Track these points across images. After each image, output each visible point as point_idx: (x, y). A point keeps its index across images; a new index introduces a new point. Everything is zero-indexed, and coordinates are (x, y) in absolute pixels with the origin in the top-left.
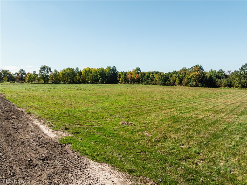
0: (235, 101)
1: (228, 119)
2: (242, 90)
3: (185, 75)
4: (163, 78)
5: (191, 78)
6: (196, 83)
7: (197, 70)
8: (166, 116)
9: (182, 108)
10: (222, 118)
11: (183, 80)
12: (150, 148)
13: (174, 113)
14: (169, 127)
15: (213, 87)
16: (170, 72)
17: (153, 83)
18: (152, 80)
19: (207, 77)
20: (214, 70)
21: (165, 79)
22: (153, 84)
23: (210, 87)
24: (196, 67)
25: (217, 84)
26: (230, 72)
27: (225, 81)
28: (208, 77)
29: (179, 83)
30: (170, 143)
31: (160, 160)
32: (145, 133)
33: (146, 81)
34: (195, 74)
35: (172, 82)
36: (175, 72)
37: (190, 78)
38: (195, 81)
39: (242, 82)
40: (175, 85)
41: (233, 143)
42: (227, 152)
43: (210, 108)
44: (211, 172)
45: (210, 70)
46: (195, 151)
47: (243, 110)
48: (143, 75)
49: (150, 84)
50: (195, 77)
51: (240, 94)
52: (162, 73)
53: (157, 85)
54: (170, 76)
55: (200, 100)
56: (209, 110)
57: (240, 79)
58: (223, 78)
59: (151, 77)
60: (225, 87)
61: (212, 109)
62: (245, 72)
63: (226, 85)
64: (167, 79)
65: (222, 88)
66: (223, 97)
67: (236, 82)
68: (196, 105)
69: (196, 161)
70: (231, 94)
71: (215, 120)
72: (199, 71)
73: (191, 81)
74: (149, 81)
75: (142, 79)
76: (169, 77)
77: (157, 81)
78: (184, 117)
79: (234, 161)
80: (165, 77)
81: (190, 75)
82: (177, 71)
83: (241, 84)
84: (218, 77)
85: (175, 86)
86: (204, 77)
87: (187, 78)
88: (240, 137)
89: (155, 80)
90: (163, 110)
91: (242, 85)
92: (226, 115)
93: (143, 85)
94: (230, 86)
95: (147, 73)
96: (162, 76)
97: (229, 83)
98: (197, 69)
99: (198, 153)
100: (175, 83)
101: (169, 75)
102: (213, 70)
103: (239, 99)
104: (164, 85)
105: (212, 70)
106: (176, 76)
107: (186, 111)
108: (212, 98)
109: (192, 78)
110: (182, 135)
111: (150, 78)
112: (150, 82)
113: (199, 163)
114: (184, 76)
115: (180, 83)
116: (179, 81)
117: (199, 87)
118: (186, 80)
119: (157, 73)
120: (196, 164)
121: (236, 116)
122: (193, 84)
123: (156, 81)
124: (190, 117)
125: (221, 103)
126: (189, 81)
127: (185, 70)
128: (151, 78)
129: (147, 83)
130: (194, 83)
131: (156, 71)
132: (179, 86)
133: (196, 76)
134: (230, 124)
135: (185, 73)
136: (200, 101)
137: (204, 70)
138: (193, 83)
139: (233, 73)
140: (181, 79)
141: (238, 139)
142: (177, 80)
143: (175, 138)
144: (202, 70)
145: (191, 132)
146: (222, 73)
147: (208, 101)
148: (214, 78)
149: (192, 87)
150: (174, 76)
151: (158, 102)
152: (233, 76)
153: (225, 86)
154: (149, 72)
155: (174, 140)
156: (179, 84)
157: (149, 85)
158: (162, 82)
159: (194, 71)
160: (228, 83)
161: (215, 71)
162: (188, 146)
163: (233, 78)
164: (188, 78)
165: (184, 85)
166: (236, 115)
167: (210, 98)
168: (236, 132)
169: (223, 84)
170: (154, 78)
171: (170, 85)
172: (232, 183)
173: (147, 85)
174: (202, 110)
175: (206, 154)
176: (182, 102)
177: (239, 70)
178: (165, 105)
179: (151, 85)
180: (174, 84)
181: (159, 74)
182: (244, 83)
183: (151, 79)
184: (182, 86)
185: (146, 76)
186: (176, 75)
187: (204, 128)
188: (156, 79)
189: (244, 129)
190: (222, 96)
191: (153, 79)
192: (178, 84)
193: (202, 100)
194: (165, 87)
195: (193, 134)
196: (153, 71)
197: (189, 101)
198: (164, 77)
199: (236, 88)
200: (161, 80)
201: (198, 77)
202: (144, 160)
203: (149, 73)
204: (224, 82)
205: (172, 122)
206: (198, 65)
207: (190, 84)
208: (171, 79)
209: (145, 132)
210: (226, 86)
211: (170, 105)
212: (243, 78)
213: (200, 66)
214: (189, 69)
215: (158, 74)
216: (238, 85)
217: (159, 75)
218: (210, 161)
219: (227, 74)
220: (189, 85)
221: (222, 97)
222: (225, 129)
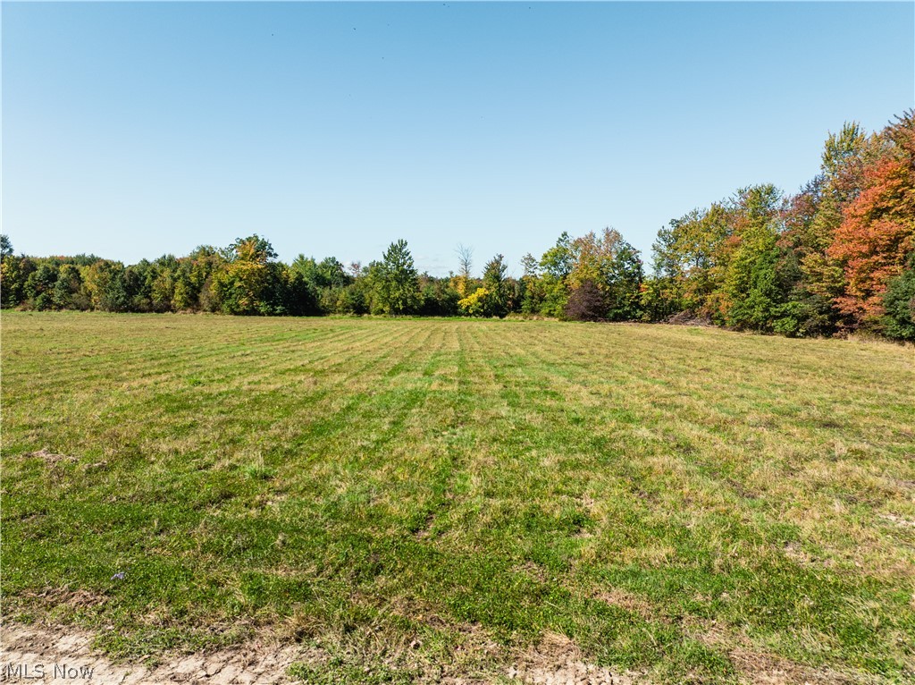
0: (376, 345)
1: (356, 386)
2: (392, 321)
3: (208, 273)
4: (118, 283)
5: (232, 283)
6: (252, 302)
7: (253, 255)
8: (135, 396)
9: (200, 369)
10: (337, 386)
11: (202, 290)
12: (67, 496)
13: (168, 386)
14: (151, 424)
15: (308, 315)
16: (151, 260)
17: (76, 304)
18: (71, 291)
19: (287, 281)
20: (309, 260)
21: (129, 286)
22: (78, 308)
23: (301, 315)
24: (247, 243)
25: (321, 305)
26: (358, 267)
27: (343, 294)
28: (292, 280)
29: (186, 302)
30: (156, 466)
31: (114, 523)
32: (42, 455)
33: (38, 293)
34: (245, 268)
35: (157, 297)
36: (168, 262)
37: (227, 282)
38: (247, 295)
39: (392, 296)
40: (172, 311)
41: (374, 437)
42: (357, 459)
43: (302, 363)
44: (311, 516)
45: (297, 257)
46: (254, 474)
47: (397, 363)
48: (24, 269)
49: (60, 308)
50: (247, 278)
51: (387, 330)
52: (113, 263)
53: (92, 309)
54: (148, 274)
55: (266, 346)
56: (296, 371)
57: (387, 288)
58: (338, 284)
59: (63, 276)
60: (345, 313)
61: (309, 367)
62: (398, 267)
63: (347, 307)
64: (139, 287)
65: (337, 316)
66: (341, 337)
67: (374, 298)
68: (251, 359)
69: (258, 498)
70: (363, 331)
71: (318, 392)
72: (258, 256)
73: (231, 294)
74: (57, 294)
75: (22, 286)
76: (146, 278)
77: (95, 295)
78: (211, 394)
79: (378, 476)
80: (127, 279)
81: (227, 272)
82: (178, 256)
83: (391, 304)
84: (322, 281)
85: (170, 313)
86: (276, 279)
87: (216, 283)
88: (392, 419)
89: (82, 292)
90: (122, 380)
91: (392, 307)
92: (349, 377)
93: (24, 310)
94: (360, 309)
95: (44, 260)
96: (116, 273)
97: (356, 301)
98: (252, 251)
99: (266, 477)
100: (170, 301)
101: (144, 272)
102: (307, 259)
103: (385, 341)
104: (126, 311)
105: (302, 257)
106: (176, 275)
107: (216, 378)
108: (306, 341)
109: (237, 284)
110: (202, 440)
111: (59, 282)
112: (61, 297)
113: (269, 503)
114: (206, 277)
115: (192, 302)
116: (187, 293)
117: (263, 315)
118: (213, 290)
119: (90, 261)
120: (261, 505)
121: (380, 378)
122: (238, 306)
123: (89, 295)
124: (232, 392)
125: (333, 352)
126: (225, 295)
127: (207, 252)
128: (64, 280)
129: (47, 304)
130: (244, 301)
131: (88, 255)
132: (189, 314)
133: (249, 276)
134: (362, 397)
135: (210, 264)
136: (267, 349)
137: (276, 255)
138: (241, 302)
139: (365, 270)
140: (194, 288)
141: (386, 427)
142: (177, 291)
143: (177, 452)
144: (271, 255)
145: (238, 428)
146: (333, 268)
147: (291, 348)
148: (311, 285)
149: (236, 317)
150: (165, 274)
151: (102, 360)
152: (366, 280)
153: (346, 310)
154: (52, 258)
155: (171, 458)
156: (187, 305)
157: (54, 313)
158: (117, 298)
159: (242, 259)
160: (353, 299)
161: (313, 260)
162: (227, 465)
163: (366, 285)
164: (222, 285)
165: (205, 311)
166: (380, 374)
167: (299, 341)
168: (381, 411)
169: (339, 303)
170: (80, 281)
171: (150, 311)
172: (373, 527)
173: (44, 313)
174: (275, 371)
175: (290, 473)
176: (199, 355)
177: (382, 260)
178: (130, 367)
179: (64, 311)
180: (166, 307)
181: (102, 264)
182: (398, 300)
183: (66, 287)
184: (200, 314)
185: (39, 273)
186: (174, 271)
187: (281, 414)
188: (90, 285)
189: (403, 404)
190: (337, 336)
191: (74, 284)
192: (182, 304)
193: (271, 348)
194: (130, 315)
195: (243, 433)
196: (73, 255)
197: (226, 351)
198: (126, 276)
199: (378, 316)
200: (113, 289)
201: (257, 281)
202: (41, 536)
203: (58, 262)
204: (342, 296)
205: (161, 410)
206: (256, 237)
207: (229, 306)
208: (154, 288)
209: (42, 451)
210: (347, 312)
211: (154, 367)
212: (394, 283)
213: (260, 239)
214: (223, 252)
215: (97, 265)
216: (381, 305)
217: (102, 270)
218: (305, 489)
219: (351, 274)
220: (225, 307)
221: (336, 339)
222: (349, 408)
